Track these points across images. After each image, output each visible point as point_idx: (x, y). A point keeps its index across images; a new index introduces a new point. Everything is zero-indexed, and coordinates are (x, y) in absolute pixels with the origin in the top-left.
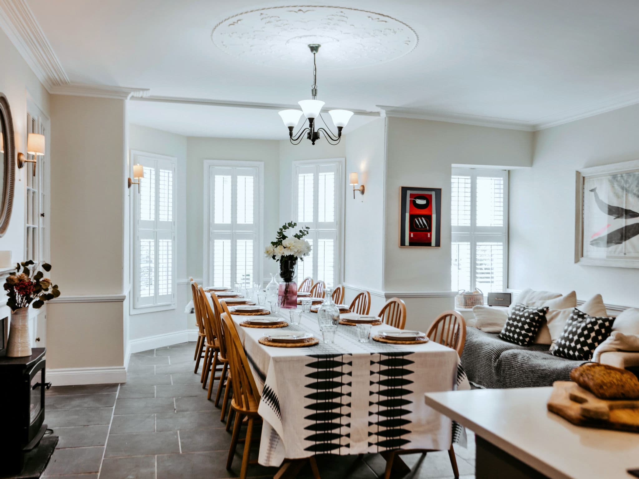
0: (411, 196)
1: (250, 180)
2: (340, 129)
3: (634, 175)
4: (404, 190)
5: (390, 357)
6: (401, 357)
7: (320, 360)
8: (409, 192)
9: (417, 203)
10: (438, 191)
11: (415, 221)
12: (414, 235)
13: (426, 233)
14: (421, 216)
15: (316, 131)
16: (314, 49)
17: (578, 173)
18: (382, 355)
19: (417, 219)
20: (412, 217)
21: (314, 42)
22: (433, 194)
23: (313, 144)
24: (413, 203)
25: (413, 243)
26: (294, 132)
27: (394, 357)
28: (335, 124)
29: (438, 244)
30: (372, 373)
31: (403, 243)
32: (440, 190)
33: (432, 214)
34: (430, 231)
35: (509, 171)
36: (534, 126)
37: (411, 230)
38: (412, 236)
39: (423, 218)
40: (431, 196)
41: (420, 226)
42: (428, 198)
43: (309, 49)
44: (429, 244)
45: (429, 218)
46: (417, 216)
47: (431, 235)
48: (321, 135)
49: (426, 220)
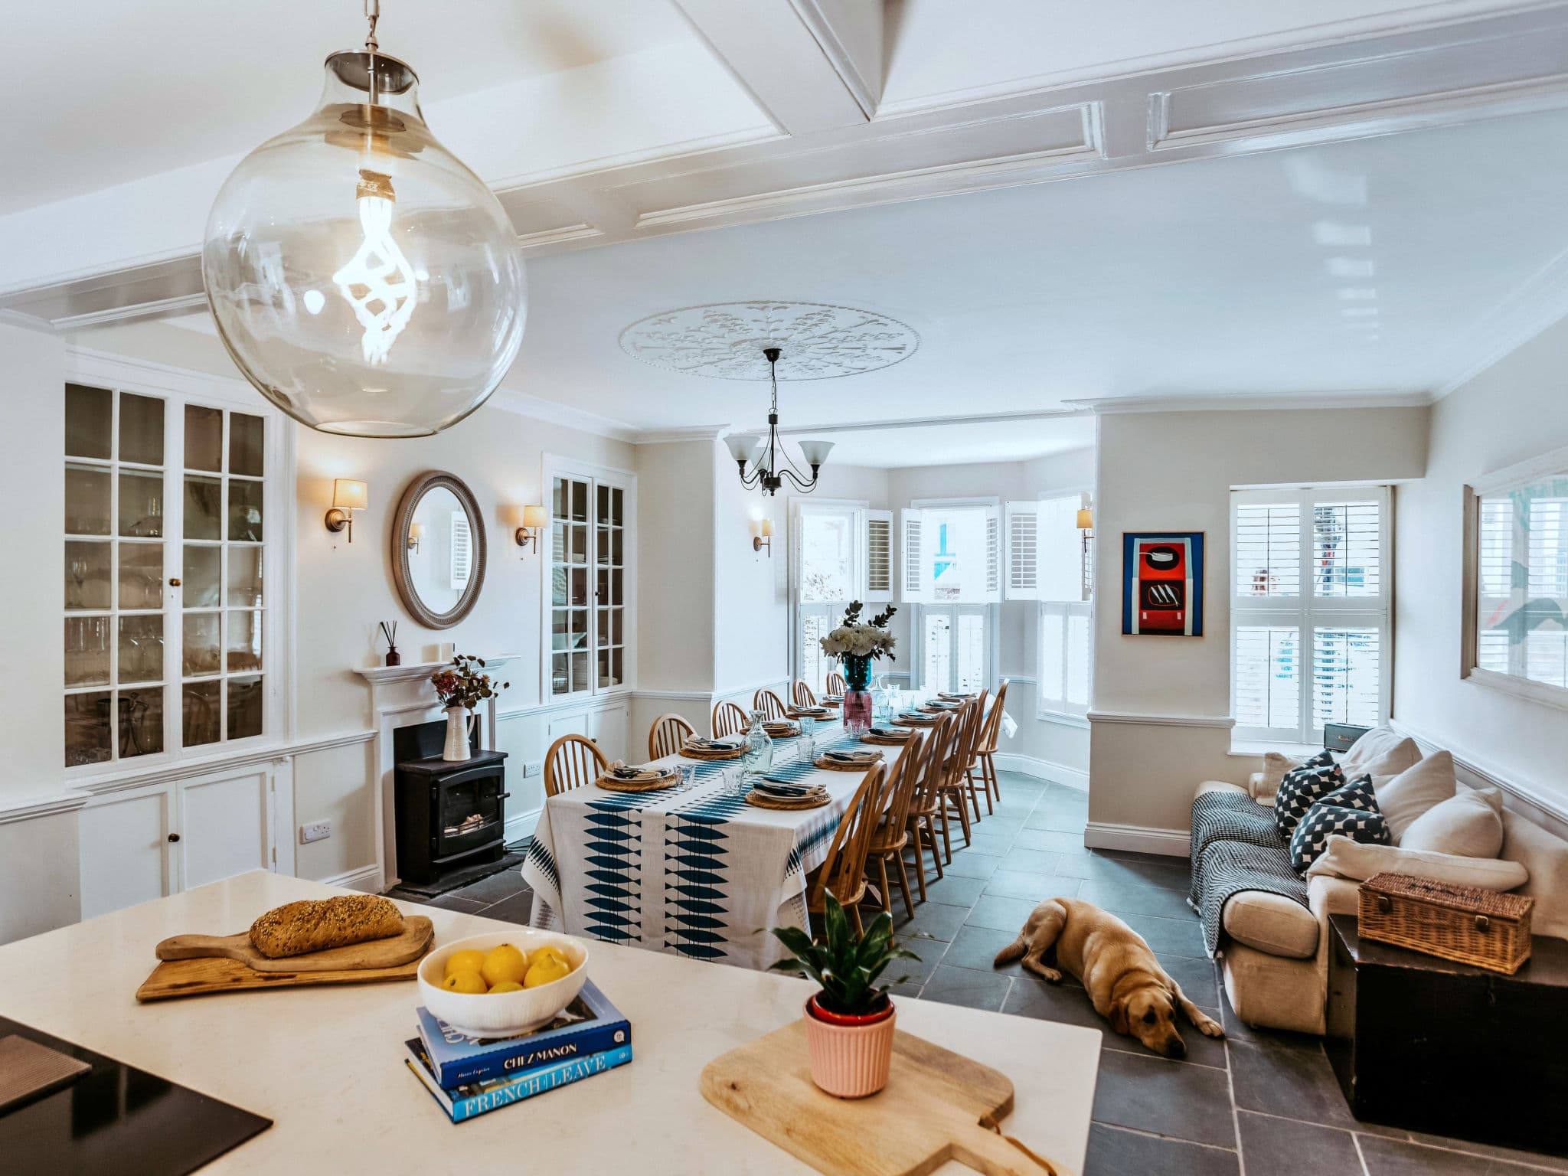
0: (1143, 547)
4: (1128, 538)
5: (693, 824)
6: (708, 826)
7: (601, 812)
8: (1137, 542)
9: (1154, 561)
10: (1198, 538)
11: (1151, 591)
12: (1148, 615)
13: (1174, 611)
14: (1162, 583)
17: (1468, 489)
18: (680, 819)
19: (1155, 588)
20: (1145, 585)
22: (1187, 542)
23: (772, 495)
24: (1147, 560)
25: (1146, 630)
27: (698, 825)
29: (1198, 631)
30: (668, 842)
31: (1126, 630)
32: (1202, 534)
33: (1185, 578)
34: (1182, 607)
35: (1394, 488)
36: (1425, 395)
37: (1143, 606)
38: (1145, 616)
39: (1168, 585)
40: (1182, 546)
41: (1160, 600)
42: (1178, 552)
44: (1179, 631)
45: (1179, 586)
46: (1155, 583)
47: (1183, 616)
48: (784, 480)
49: (1172, 589)
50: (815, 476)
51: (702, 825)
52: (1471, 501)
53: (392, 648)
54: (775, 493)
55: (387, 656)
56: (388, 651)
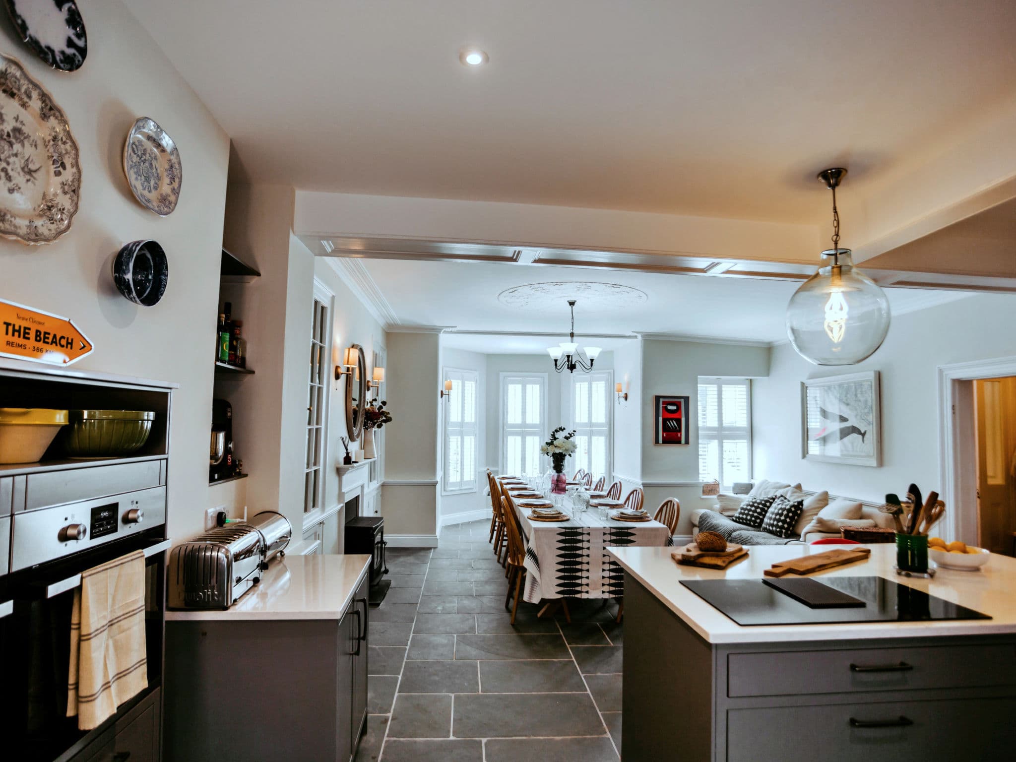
0: (664, 403)
1: (537, 387)
2: (592, 360)
3: (843, 387)
4: (657, 398)
5: (618, 530)
6: (626, 531)
7: (567, 530)
8: (661, 400)
9: (668, 409)
10: (687, 399)
11: (667, 423)
13: (677, 433)
14: (672, 419)
15: (573, 363)
16: (572, 304)
17: (803, 384)
18: (612, 529)
19: (669, 422)
20: (664, 421)
21: (572, 299)
22: (682, 401)
23: (572, 372)
24: (665, 409)
25: (665, 441)
26: (558, 363)
27: (620, 531)
28: (588, 357)
29: (687, 442)
30: (604, 541)
31: (657, 442)
32: (688, 398)
33: (681, 418)
34: (680, 431)
35: (751, 380)
36: (769, 343)
37: (664, 431)
38: (665, 435)
39: (674, 420)
40: (680, 403)
41: (671, 428)
42: (678, 405)
43: (568, 304)
44: (679, 442)
45: (679, 421)
46: (669, 419)
47: (681, 435)
48: (578, 365)
49: (676, 422)
50: (592, 365)
51: (623, 531)
52: (804, 388)
53: (348, 453)
55: (345, 458)
56: (345, 455)
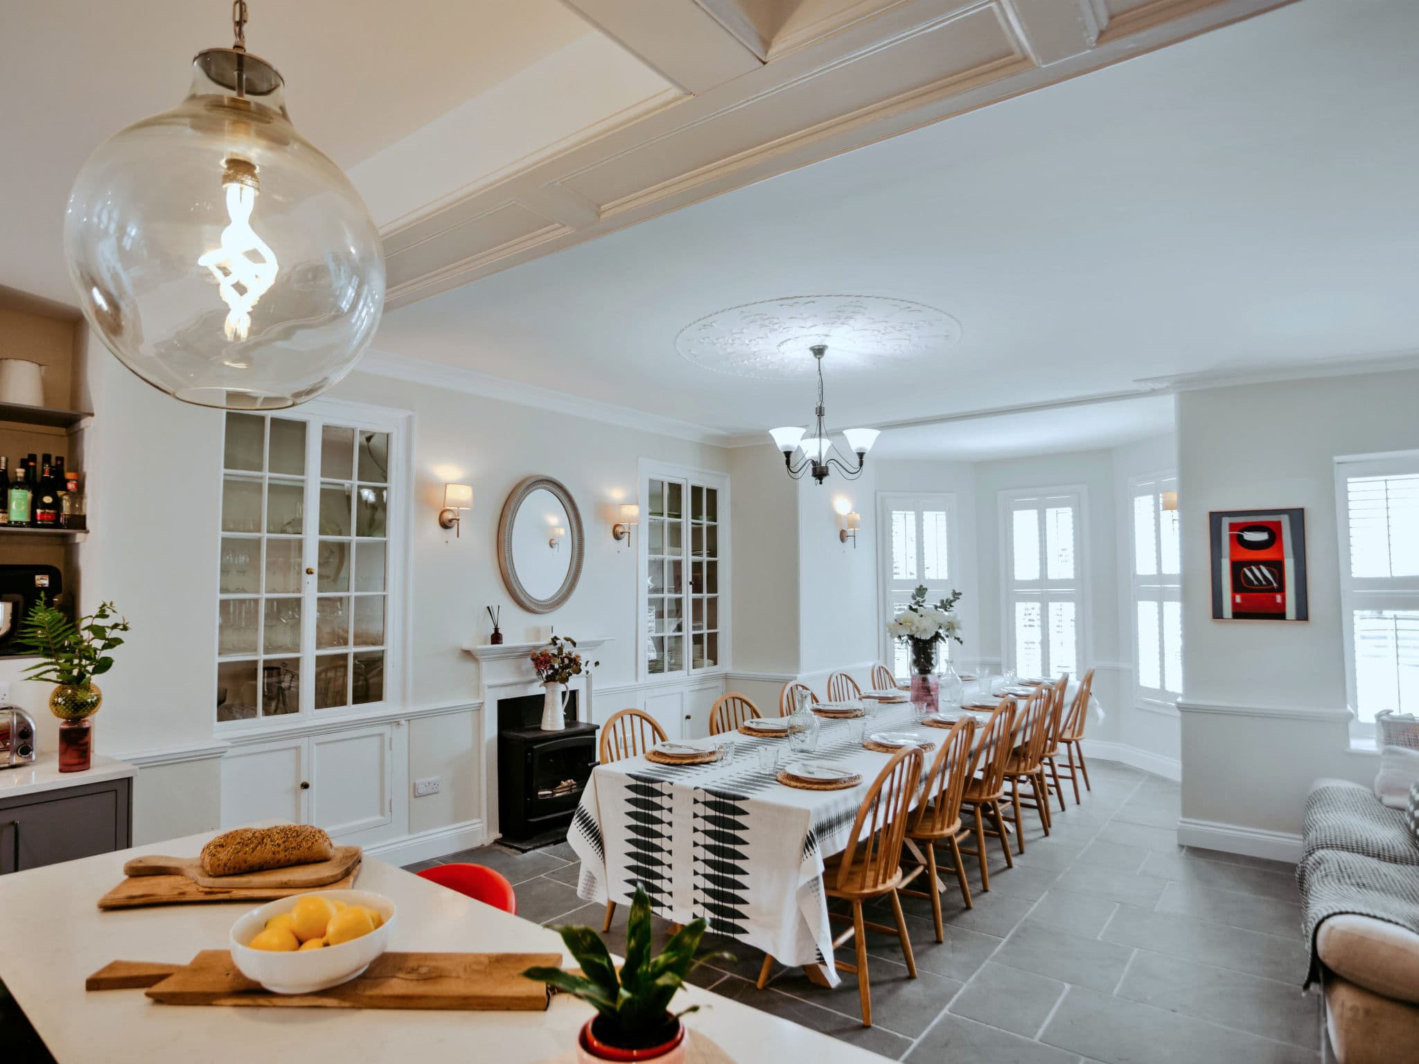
0: (1233, 527)
2: (861, 455)
4: (1216, 518)
5: (718, 799)
6: (731, 802)
7: (639, 783)
8: (1226, 522)
9: (1246, 540)
10: (1298, 516)
11: (1244, 571)
12: (1242, 599)
13: (1271, 594)
14: (1257, 563)
15: (823, 465)
16: (819, 351)
19: (1248, 569)
20: (1237, 567)
21: (816, 342)
22: (1285, 520)
23: (821, 483)
24: (1238, 541)
25: (1240, 613)
27: (722, 800)
28: (853, 450)
29: (1303, 615)
30: (695, 816)
31: (1217, 614)
32: (1302, 510)
33: (1283, 558)
34: (1281, 589)
37: (1237, 587)
38: (1238, 599)
39: (1263, 565)
40: (1278, 524)
41: (1255, 582)
42: (1274, 531)
43: (811, 353)
44: (1280, 615)
45: (1277, 567)
46: (1249, 564)
47: (1284, 599)
48: (832, 469)
49: (1268, 569)
50: (861, 464)
51: (726, 801)
53: (496, 629)
54: (823, 481)
